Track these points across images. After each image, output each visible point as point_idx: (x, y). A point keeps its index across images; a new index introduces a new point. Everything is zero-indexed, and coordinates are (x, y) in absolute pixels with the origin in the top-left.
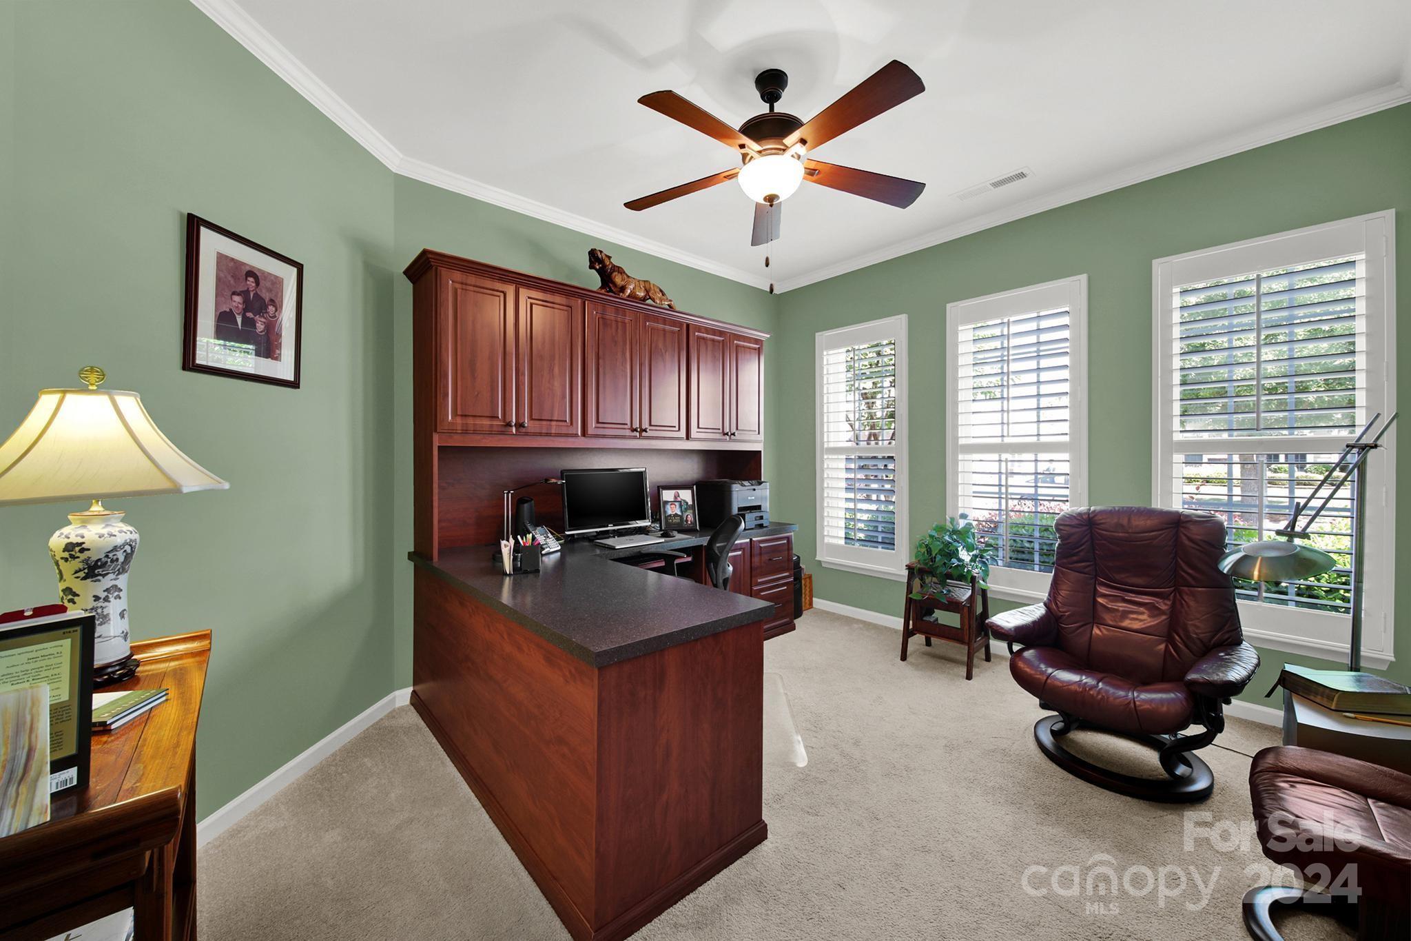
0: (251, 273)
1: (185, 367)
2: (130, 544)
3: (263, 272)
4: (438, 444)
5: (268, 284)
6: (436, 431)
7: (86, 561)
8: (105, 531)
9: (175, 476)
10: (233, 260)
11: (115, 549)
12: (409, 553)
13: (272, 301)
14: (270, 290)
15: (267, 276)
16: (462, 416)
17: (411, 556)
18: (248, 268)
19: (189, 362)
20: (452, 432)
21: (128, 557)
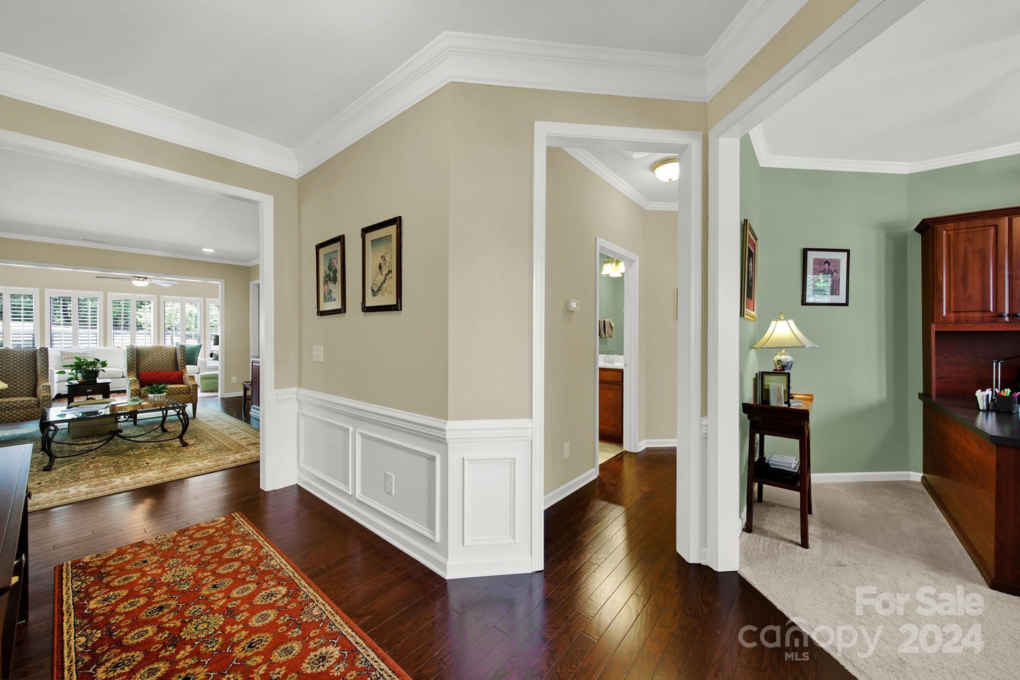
0: (827, 262)
1: (802, 305)
2: (792, 362)
3: (830, 259)
4: (935, 330)
5: (834, 264)
6: (933, 322)
7: (782, 365)
8: (786, 357)
9: (803, 342)
10: (819, 259)
11: (788, 363)
12: (919, 394)
13: (835, 271)
14: (834, 266)
15: (832, 260)
16: (955, 312)
17: (921, 396)
18: (825, 260)
19: (804, 303)
20: (946, 322)
21: (791, 365)
